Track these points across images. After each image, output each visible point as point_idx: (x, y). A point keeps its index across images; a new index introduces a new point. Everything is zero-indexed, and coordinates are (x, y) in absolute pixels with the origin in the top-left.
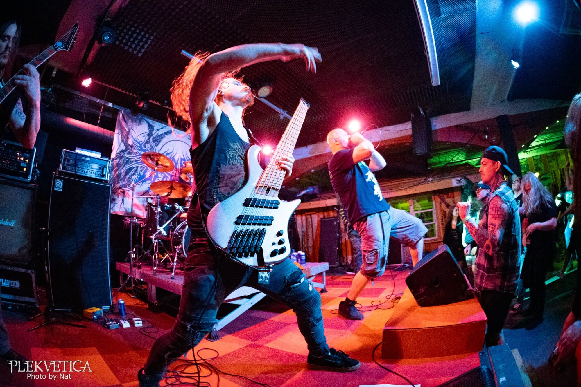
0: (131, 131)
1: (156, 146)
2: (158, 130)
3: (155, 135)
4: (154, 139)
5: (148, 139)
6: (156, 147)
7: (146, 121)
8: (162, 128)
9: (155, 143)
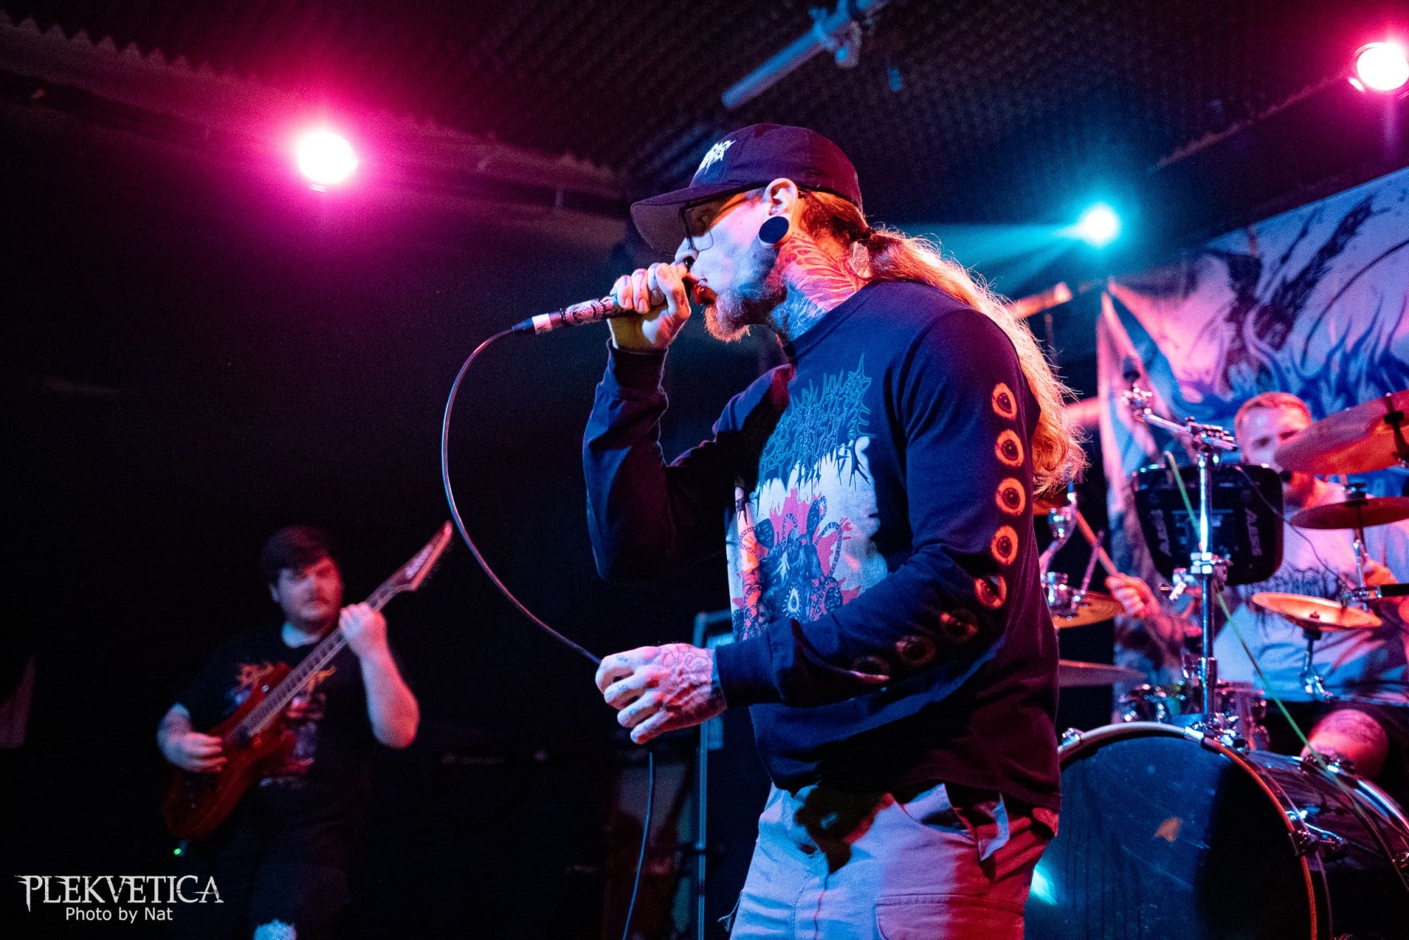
1: (1278, 347)
2: (1285, 259)
3: (1267, 298)
4: (1266, 318)
5: (1233, 341)
6: (1279, 356)
7: (1218, 254)
8: (1304, 233)
9: (1268, 338)
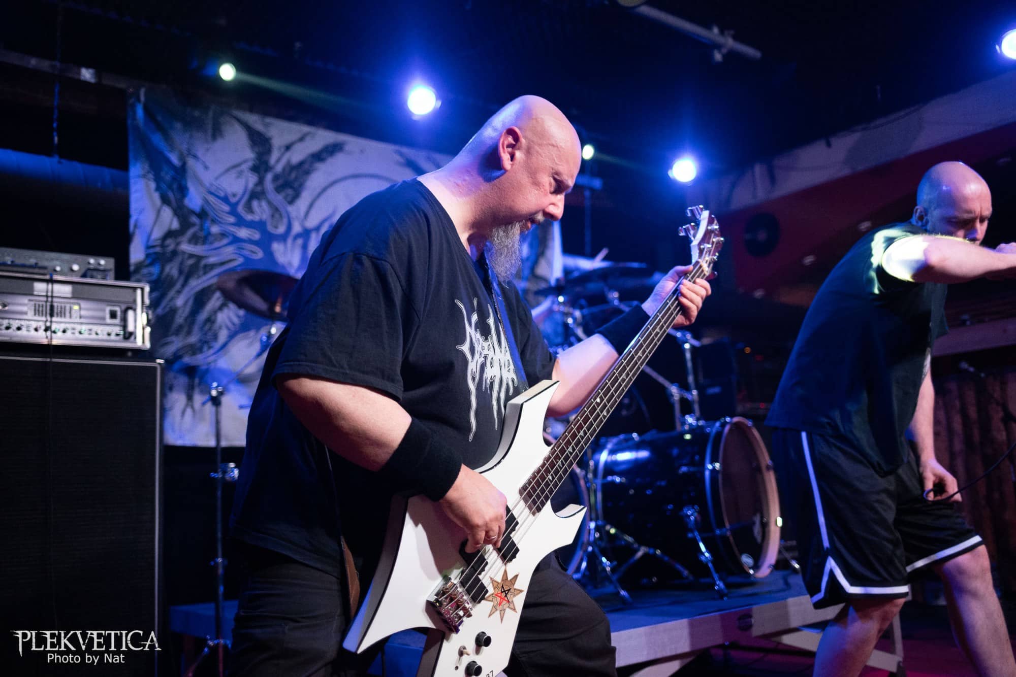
0: (191, 162)
1: (291, 202)
2: (288, 148)
3: (279, 168)
4: (280, 182)
5: (256, 185)
7: (239, 120)
8: (302, 139)
9: (283, 194)
